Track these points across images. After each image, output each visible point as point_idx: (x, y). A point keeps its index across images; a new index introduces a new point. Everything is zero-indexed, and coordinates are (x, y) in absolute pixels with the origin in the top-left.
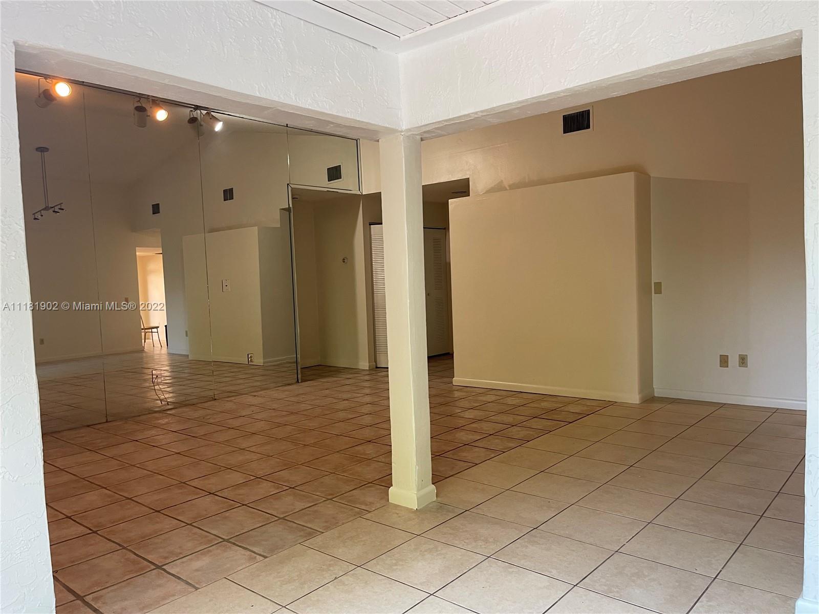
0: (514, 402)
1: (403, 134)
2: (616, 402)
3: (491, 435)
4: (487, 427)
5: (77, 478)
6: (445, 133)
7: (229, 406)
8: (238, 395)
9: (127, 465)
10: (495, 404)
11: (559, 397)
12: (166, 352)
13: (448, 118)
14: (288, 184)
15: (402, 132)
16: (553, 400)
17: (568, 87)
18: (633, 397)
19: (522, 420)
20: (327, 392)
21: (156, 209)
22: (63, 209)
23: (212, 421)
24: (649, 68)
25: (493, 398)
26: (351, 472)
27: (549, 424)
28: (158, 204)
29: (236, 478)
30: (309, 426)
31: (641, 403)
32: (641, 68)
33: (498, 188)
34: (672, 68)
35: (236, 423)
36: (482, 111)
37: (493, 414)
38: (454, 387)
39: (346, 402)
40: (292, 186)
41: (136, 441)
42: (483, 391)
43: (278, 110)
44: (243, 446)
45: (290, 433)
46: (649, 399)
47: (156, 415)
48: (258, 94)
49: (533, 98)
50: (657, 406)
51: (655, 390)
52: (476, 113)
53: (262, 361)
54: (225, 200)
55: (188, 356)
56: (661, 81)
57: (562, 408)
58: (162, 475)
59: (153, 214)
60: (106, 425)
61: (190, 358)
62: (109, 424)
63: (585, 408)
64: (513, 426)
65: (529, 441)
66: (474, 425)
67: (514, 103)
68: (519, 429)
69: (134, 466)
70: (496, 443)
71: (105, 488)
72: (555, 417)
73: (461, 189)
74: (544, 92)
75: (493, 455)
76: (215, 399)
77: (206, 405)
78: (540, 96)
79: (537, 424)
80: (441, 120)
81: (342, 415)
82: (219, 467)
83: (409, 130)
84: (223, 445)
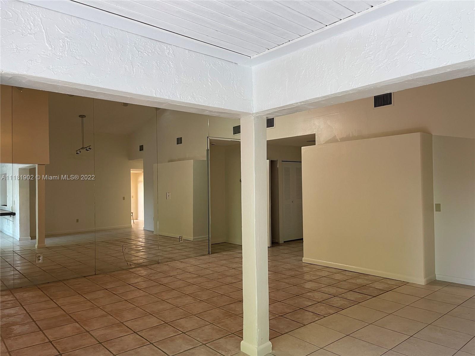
0: (339, 278)
1: (254, 115)
2: (408, 283)
3: (319, 302)
4: (318, 296)
5: (65, 314)
6: (281, 114)
7: (165, 268)
8: (172, 261)
9: (95, 307)
10: (326, 279)
11: (369, 276)
12: (143, 229)
13: (280, 106)
14: (208, 137)
15: (253, 114)
16: (366, 278)
17: (354, 88)
18: (420, 280)
19: (342, 292)
20: (224, 262)
21: (141, 148)
22: (91, 149)
23: (153, 278)
24: (408, 76)
25: (326, 274)
26: (222, 324)
27: (359, 296)
28: (143, 145)
29: (153, 321)
30: (207, 287)
31: (426, 285)
32: (402, 75)
33: (333, 140)
34: (425, 76)
35: (165, 281)
36: (300, 102)
37: (323, 286)
38: (303, 264)
39: (234, 270)
40: (210, 138)
41: (106, 289)
42: (320, 267)
43: (169, 104)
44: (165, 298)
45: (194, 291)
46: (433, 282)
47: (124, 272)
48: (154, 96)
49: (332, 94)
50: (437, 288)
51: (436, 276)
52: (297, 103)
53: (192, 238)
54: (177, 144)
55: (153, 232)
56: (419, 83)
57: (371, 284)
58: (111, 316)
59: (140, 151)
60: (94, 277)
61: (155, 233)
62: (97, 276)
63: (386, 286)
64: (335, 296)
65: (343, 309)
66: (309, 294)
67: (320, 97)
68: (338, 299)
69: (99, 307)
70: (321, 309)
71: (77, 322)
72: (365, 291)
73: (310, 140)
74: (338, 91)
75: (317, 319)
76: (159, 263)
77: (153, 266)
78: (336, 93)
79: (351, 296)
80: (275, 107)
81: (229, 279)
82: (146, 313)
83: (257, 113)
84: (153, 297)
